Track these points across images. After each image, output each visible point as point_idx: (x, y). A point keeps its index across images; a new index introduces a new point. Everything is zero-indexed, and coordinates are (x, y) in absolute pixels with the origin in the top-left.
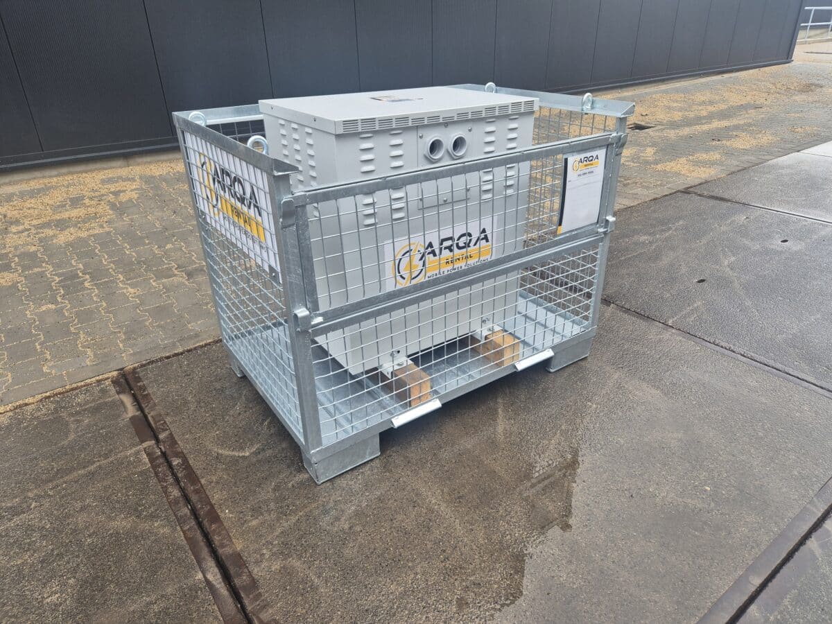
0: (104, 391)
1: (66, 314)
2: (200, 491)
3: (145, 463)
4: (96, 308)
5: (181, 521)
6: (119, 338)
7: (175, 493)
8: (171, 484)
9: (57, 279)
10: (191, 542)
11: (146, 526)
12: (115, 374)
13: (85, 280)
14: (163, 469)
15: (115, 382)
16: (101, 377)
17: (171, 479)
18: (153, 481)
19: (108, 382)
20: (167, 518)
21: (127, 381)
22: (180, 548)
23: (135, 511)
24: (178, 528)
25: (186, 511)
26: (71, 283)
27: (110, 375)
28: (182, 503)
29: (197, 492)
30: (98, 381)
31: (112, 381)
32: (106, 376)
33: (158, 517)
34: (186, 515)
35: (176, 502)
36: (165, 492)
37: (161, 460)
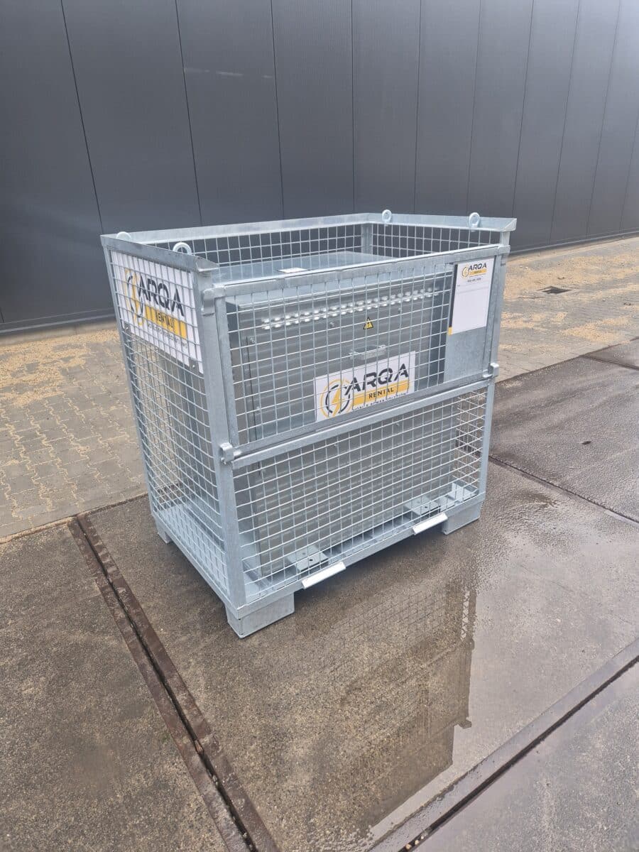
0: (61, 533)
1: (28, 469)
2: (141, 614)
3: (97, 592)
4: (53, 463)
5: (126, 636)
6: (72, 489)
7: (121, 615)
8: (117, 608)
9: (19, 438)
10: (133, 651)
11: (99, 639)
12: (70, 519)
13: (42, 439)
14: (111, 596)
15: (71, 526)
16: (59, 522)
17: (117, 604)
18: (103, 606)
19: (65, 526)
20: (114, 633)
21: (80, 525)
22: (125, 655)
23: (90, 627)
24: (124, 641)
25: (129, 629)
26: (31, 441)
27: (66, 520)
28: (126, 622)
29: (138, 614)
30: (57, 525)
31: (68, 526)
32: (63, 521)
33: (108, 633)
34: (129, 631)
35: (121, 622)
36: (113, 614)
37: (109, 589)
